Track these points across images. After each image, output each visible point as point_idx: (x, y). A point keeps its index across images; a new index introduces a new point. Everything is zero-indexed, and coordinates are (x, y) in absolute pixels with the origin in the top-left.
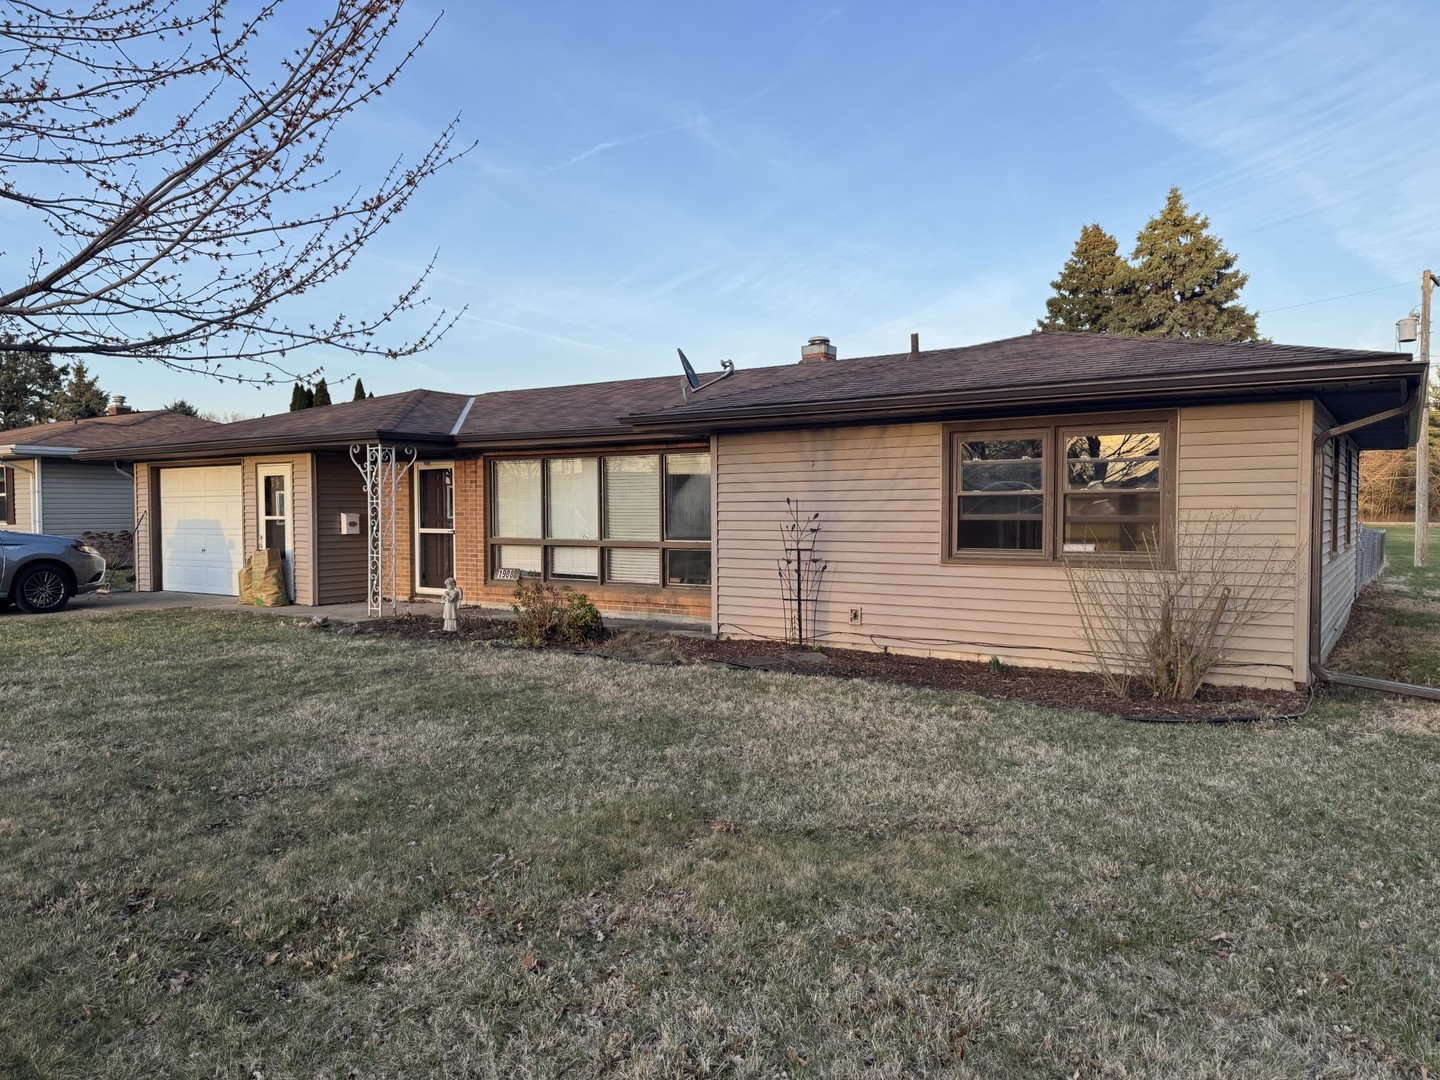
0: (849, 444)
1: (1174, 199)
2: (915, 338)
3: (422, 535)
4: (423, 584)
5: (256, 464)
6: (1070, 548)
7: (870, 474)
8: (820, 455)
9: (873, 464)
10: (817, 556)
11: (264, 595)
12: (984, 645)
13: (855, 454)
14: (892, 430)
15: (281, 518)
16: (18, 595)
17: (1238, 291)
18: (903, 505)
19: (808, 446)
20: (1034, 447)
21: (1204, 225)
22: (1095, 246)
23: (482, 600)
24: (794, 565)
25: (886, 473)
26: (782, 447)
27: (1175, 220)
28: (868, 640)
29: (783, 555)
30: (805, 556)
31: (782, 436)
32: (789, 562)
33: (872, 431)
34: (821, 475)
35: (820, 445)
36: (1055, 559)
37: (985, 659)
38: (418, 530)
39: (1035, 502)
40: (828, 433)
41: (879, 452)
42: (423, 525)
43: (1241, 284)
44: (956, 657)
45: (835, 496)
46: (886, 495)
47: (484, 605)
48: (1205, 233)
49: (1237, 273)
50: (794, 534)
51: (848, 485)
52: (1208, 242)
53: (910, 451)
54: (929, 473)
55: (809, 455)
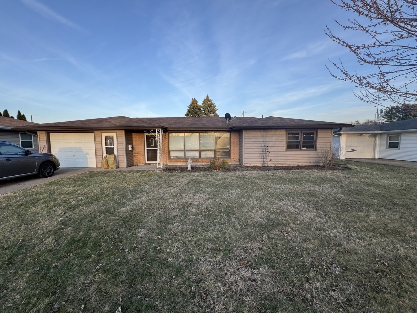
0: (270, 132)
1: (207, 96)
2: (263, 115)
3: (147, 150)
4: (148, 161)
5: (101, 133)
6: (303, 148)
7: (274, 137)
8: (265, 134)
9: (274, 136)
10: (268, 151)
11: (114, 166)
12: (291, 163)
13: (271, 134)
14: (277, 130)
15: (113, 146)
16: (41, 172)
17: (216, 111)
18: (279, 142)
19: (262, 132)
20: (298, 134)
21: (212, 101)
22: (194, 101)
23: (168, 163)
24: (264, 152)
25: (276, 137)
26: (257, 132)
27: (207, 99)
28: (273, 164)
29: (262, 151)
30: (266, 151)
31: (258, 130)
32: (263, 152)
33: (274, 130)
34: (265, 137)
35: (265, 132)
36: (301, 150)
37: (297, 165)
38: (146, 149)
39: (298, 142)
40: (266, 130)
41: (275, 134)
42: (147, 147)
43: (217, 110)
44: (287, 165)
45: (267, 141)
46: (276, 141)
47: (169, 164)
48: (212, 102)
49: (216, 109)
50: (265, 147)
51: (270, 139)
52: (213, 103)
53: (280, 134)
54: (283, 137)
55: (263, 134)
